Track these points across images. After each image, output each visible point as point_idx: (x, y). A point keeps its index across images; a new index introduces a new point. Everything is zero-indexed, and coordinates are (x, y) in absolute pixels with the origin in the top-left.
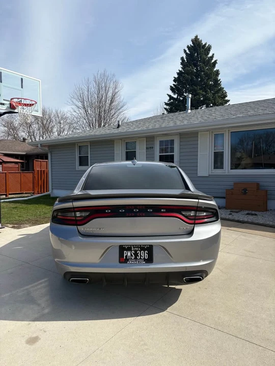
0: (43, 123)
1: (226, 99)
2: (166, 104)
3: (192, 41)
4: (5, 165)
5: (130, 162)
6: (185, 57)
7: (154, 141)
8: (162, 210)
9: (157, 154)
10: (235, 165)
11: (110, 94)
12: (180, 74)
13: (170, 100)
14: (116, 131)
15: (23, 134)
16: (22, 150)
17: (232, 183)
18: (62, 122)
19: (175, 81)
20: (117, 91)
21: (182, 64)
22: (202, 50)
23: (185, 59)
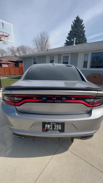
0: (23, 51)
1: (86, 42)
2: (65, 44)
3: (76, 18)
4: (9, 65)
5: (51, 64)
6: (73, 25)
7: (61, 56)
8: (72, 99)
9: (62, 61)
10: (92, 67)
11: (46, 40)
12: (71, 32)
13: (66, 42)
14: (47, 52)
15: (17, 54)
16: (15, 59)
17: (90, 74)
18: (30, 50)
19: (68, 34)
20: (48, 39)
21: (71, 28)
22: (80, 21)
23: (73, 26)
